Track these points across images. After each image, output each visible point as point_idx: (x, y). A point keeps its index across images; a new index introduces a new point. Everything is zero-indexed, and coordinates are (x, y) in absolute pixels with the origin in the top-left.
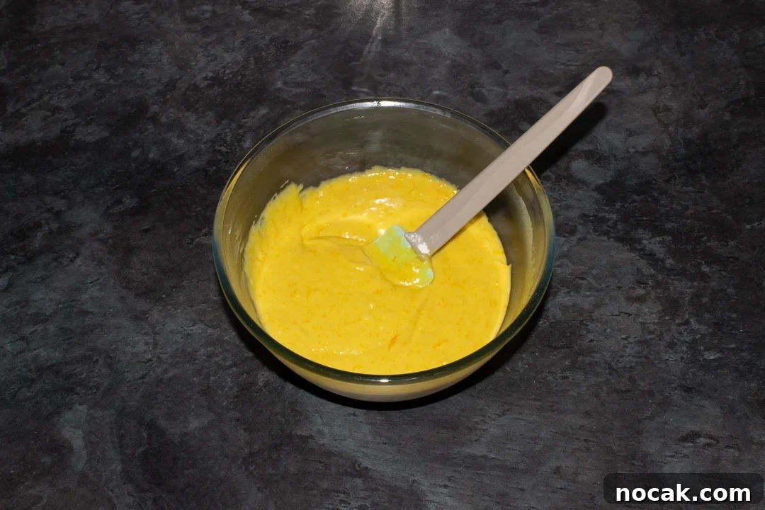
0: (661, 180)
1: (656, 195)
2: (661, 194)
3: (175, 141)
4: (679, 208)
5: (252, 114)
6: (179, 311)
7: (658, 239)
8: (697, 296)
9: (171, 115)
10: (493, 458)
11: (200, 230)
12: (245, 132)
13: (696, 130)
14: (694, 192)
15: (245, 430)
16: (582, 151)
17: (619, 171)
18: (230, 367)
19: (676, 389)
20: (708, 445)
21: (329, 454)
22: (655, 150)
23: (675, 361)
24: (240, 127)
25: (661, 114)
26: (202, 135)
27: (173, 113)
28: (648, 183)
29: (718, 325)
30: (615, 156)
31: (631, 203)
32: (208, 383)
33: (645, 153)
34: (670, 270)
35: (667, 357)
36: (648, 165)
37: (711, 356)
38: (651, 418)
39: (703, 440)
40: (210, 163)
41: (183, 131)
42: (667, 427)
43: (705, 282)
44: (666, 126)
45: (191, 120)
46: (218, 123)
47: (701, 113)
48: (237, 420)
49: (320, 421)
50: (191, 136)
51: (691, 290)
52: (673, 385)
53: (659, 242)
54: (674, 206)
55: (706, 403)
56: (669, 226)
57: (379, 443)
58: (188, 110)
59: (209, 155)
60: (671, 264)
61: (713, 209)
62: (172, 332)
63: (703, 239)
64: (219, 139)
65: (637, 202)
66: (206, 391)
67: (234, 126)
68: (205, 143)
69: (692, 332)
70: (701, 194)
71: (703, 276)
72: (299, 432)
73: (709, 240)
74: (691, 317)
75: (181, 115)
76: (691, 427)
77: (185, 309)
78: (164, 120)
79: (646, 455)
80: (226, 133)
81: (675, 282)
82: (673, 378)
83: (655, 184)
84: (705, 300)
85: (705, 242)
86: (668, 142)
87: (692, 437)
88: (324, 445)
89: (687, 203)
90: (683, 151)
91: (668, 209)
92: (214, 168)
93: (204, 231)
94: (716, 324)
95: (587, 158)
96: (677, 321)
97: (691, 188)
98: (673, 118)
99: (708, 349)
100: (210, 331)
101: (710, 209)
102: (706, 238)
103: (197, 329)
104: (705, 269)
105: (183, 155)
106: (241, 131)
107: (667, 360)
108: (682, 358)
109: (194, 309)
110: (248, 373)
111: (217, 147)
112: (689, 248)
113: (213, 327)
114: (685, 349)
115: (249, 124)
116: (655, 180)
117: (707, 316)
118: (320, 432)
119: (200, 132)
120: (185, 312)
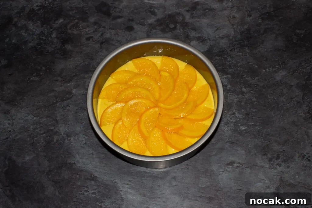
0: (228, 50)
1: (226, 57)
2: (228, 56)
3: (24, 34)
4: (235, 62)
5: (56, 22)
6: (23, 110)
7: (225, 76)
8: (239, 102)
9: (22, 23)
10: (148, 172)
11: (33, 74)
12: (53, 30)
13: (246, 27)
14: (243, 55)
15: (48, 161)
16: (196, 37)
17: (211, 46)
18: (43, 134)
19: (226, 142)
20: (238, 167)
21: (81, 171)
22: (227, 36)
23: (227, 130)
24: (51, 28)
25: (231, 20)
26: (35, 32)
27: (23, 22)
28: (223, 51)
29: (247, 114)
30: (209, 39)
31: (215, 60)
32: (34, 141)
33: (222, 38)
34: (229, 90)
35: (224, 129)
36: (224, 43)
37: (243, 128)
38: (215, 155)
39: (236, 165)
40: (38, 44)
41: (27, 30)
42: (222, 159)
43: (243, 96)
44: (233, 25)
45: (31, 25)
46: (42, 26)
47: (249, 19)
48: (45, 156)
49: (78, 157)
50: (30, 32)
51: (237, 99)
52: (226, 141)
53: (225, 78)
54: (233, 62)
55: (239, 149)
56: (230, 70)
57: (102, 166)
58: (29, 21)
59: (38, 41)
60: (230, 88)
61: (250, 63)
62: (19, 119)
63: (244, 76)
64: (42, 33)
65: (217, 60)
66: (33, 144)
67: (49, 27)
68: (36, 35)
69: (236, 117)
70: (245, 56)
71: (243, 93)
72: (70, 162)
73: (247, 77)
74: (236, 111)
75: (26, 23)
76: (232, 159)
77: (25, 109)
78: (19, 25)
79: (212, 171)
80: (45, 31)
81: (231, 96)
82: (226, 138)
83: (226, 52)
84: (243, 103)
85: (245, 78)
86: (233, 33)
87: (231, 163)
88: (79, 167)
89: (239, 60)
90: (239, 37)
91: (230, 63)
92: (40, 46)
93: (34, 75)
94: (246, 114)
95: (198, 40)
96: (230, 113)
97: (241, 54)
98: (236, 21)
99: (242, 125)
100: (35, 118)
101: (249, 63)
102: (245, 76)
103: (30, 117)
104: (244, 90)
105: (27, 41)
106: (52, 29)
107: (224, 130)
108: (231, 129)
109: (29, 109)
110: (50, 137)
111: (41, 37)
112: (238, 80)
113: (37, 117)
114: (232, 125)
115: (55, 26)
116: (226, 50)
117: (243, 110)
118: (78, 162)
119: (34, 30)
120: (25, 110)
